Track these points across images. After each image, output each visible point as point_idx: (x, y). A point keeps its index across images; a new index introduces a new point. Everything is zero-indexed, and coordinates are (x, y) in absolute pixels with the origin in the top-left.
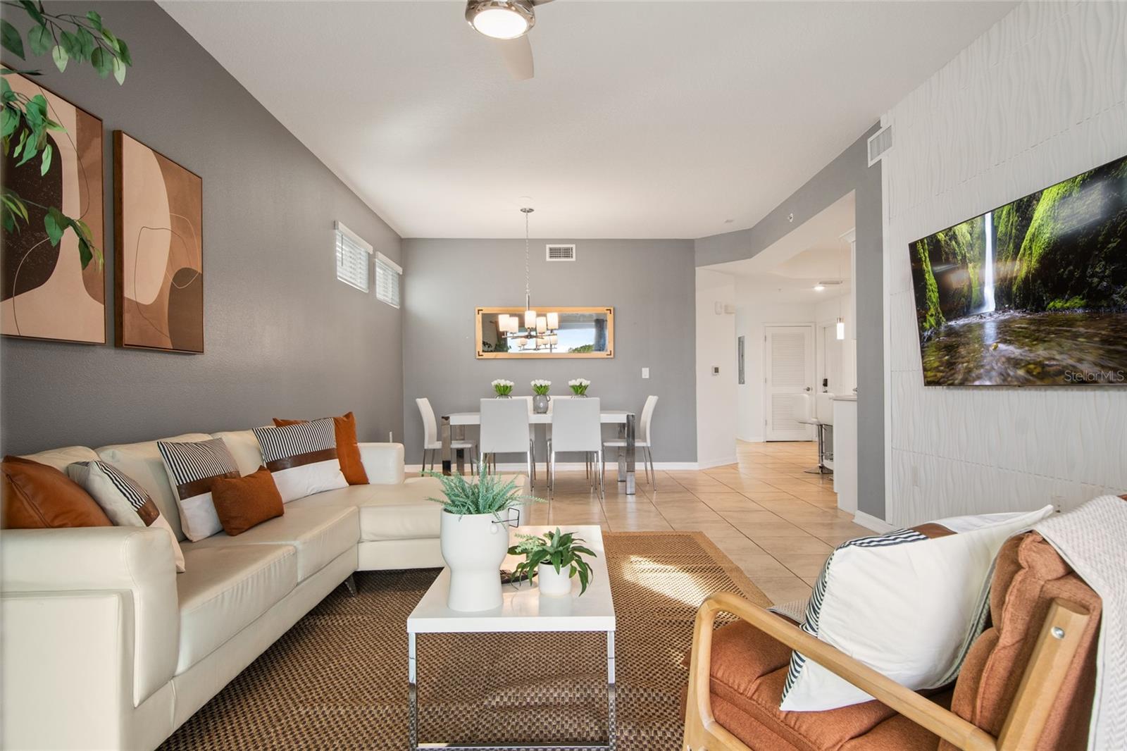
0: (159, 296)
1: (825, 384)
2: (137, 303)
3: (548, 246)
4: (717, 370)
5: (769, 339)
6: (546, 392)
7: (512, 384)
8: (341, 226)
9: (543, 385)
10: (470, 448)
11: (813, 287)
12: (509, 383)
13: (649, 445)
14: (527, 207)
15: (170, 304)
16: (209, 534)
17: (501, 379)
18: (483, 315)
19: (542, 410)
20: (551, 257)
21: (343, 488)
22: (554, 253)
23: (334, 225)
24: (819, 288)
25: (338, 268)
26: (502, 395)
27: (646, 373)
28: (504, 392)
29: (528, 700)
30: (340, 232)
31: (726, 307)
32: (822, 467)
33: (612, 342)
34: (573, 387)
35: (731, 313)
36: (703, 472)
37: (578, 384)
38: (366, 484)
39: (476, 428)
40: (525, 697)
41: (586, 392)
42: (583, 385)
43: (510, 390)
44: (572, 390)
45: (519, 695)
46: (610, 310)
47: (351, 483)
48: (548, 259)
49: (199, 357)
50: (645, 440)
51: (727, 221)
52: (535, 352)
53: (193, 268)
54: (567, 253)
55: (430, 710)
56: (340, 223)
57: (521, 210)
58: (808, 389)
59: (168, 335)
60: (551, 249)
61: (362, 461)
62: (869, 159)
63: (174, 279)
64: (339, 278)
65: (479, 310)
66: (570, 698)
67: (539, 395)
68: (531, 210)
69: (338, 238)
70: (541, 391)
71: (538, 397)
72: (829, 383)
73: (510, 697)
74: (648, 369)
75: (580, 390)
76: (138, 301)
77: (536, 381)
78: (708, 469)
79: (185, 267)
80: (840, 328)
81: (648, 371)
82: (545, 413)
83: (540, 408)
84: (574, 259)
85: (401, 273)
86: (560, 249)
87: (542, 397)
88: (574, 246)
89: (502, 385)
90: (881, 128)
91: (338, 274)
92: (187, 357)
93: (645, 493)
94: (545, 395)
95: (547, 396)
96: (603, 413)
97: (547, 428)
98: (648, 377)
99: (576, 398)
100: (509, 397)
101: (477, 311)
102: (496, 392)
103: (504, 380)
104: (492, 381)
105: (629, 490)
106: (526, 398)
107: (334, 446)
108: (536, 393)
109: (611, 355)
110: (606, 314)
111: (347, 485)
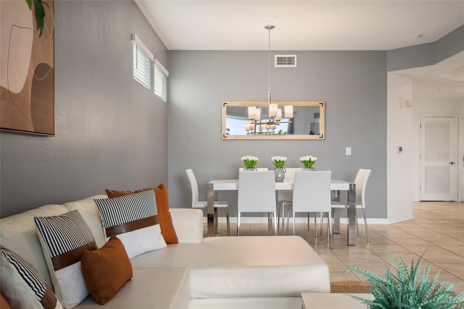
0: (25, 86)
2: (9, 91)
3: (276, 56)
4: (401, 149)
5: (423, 126)
6: (283, 165)
8: (136, 37)
9: (281, 160)
10: (226, 208)
12: (256, 159)
13: (364, 207)
14: (270, 25)
15: (32, 93)
16: (79, 302)
17: (249, 155)
18: (228, 107)
19: (280, 179)
20: (278, 64)
21: (163, 248)
22: (281, 61)
23: (132, 37)
25: (134, 71)
26: (249, 167)
27: (348, 151)
28: (250, 165)
30: (136, 43)
31: (407, 102)
33: (324, 128)
34: (305, 162)
35: (410, 107)
36: (392, 226)
37: (308, 160)
38: (177, 243)
39: (235, 193)
41: (313, 166)
42: (312, 160)
43: (256, 164)
44: (303, 164)
46: (322, 104)
47: (168, 243)
48: (276, 66)
49: (50, 139)
50: (360, 203)
53: (48, 64)
54: (290, 61)
56: (136, 35)
57: (265, 27)
58: (452, 163)
59: (31, 120)
60: (278, 58)
61: (173, 224)
63: (35, 73)
64: (134, 78)
65: (224, 104)
67: (277, 167)
68: (273, 27)
69: (134, 47)
70: (279, 165)
71: (277, 169)
74: (351, 148)
75: (308, 164)
76: (10, 90)
77: (275, 157)
79: (43, 62)
81: (351, 150)
82: (282, 181)
83: (279, 178)
84: (295, 66)
85: (168, 76)
86: (285, 58)
87: (280, 169)
88: (295, 56)
89: (250, 160)
91: (134, 75)
92: (42, 139)
93: (362, 245)
94: (282, 168)
95: (284, 169)
96: (332, 182)
97: (289, 194)
98: (350, 154)
99: (307, 171)
100: (254, 169)
101: (223, 104)
102: (245, 166)
103: (251, 156)
104: (242, 157)
105: (350, 242)
106: (269, 170)
107: (156, 213)
108: (275, 167)
109: (322, 137)
110: (319, 107)
111: (166, 245)
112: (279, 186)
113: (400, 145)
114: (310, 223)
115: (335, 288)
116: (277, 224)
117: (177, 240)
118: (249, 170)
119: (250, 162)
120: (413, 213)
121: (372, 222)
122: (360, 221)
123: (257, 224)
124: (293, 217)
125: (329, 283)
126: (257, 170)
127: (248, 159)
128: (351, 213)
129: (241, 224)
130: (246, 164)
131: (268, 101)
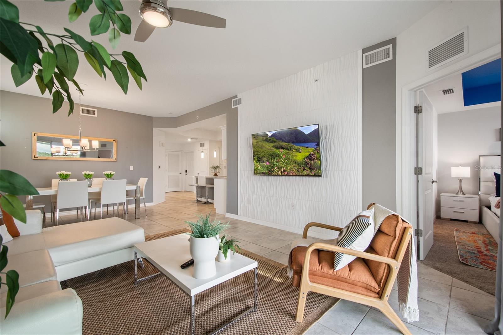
1: (186, 171)
3: (81, 108)
4: (160, 167)
5: (167, 155)
7: (70, 173)
10: (43, 207)
11: (187, 139)
13: (144, 197)
17: (63, 171)
18: (38, 136)
20: (83, 113)
22: (85, 111)
24: (189, 140)
26: (64, 179)
27: (132, 168)
28: (65, 177)
29: (206, 307)
32: (197, 200)
33: (116, 154)
35: (163, 146)
36: (155, 206)
37: (109, 173)
38: (19, 236)
40: (205, 307)
41: (113, 177)
42: (112, 173)
43: (69, 176)
44: (105, 176)
45: (202, 307)
46: (115, 141)
48: (81, 114)
50: (142, 196)
51: (170, 113)
52: (64, 156)
54: (92, 112)
55: (173, 330)
57: (77, 89)
58: (180, 173)
60: (83, 109)
61: (15, 223)
62: (233, 106)
66: (220, 299)
70: (88, 177)
72: (187, 172)
73: (200, 309)
74: (133, 166)
75: (109, 176)
77: (85, 172)
78: (157, 204)
80: (202, 154)
81: (133, 168)
82: (91, 187)
84: (96, 116)
86: (88, 110)
88: (96, 110)
89: (64, 174)
90: (237, 97)
93: (144, 217)
94: (90, 178)
95: (91, 179)
96: (127, 186)
97: (99, 194)
98: (133, 170)
99: (109, 180)
100: (68, 180)
101: (34, 134)
102: (60, 178)
103: (65, 172)
104: (57, 172)
105: (137, 217)
106: (78, 180)
107: (2, 217)
108: (85, 178)
109: (115, 160)
110: (113, 142)
111: (13, 238)
112: (91, 190)
113: (159, 165)
114: (108, 210)
115: (148, 239)
116: (89, 213)
117: (20, 234)
118: (64, 181)
119: (64, 176)
120: (165, 198)
121: (148, 204)
122: (142, 205)
123: (65, 216)
124: (101, 207)
125: (144, 237)
126: (70, 181)
127: (63, 173)
128: (137, 202)
129: (59, 217)
130: (60, 177)
131: (79, 136)
